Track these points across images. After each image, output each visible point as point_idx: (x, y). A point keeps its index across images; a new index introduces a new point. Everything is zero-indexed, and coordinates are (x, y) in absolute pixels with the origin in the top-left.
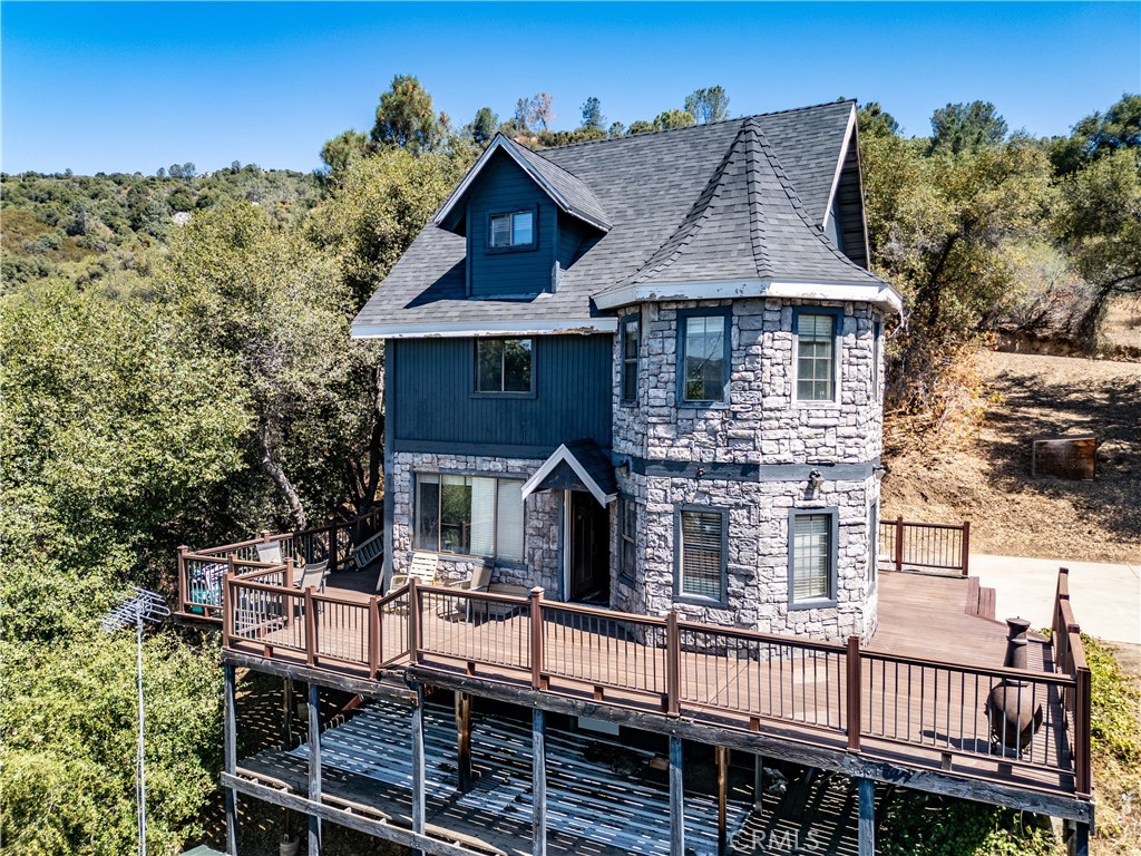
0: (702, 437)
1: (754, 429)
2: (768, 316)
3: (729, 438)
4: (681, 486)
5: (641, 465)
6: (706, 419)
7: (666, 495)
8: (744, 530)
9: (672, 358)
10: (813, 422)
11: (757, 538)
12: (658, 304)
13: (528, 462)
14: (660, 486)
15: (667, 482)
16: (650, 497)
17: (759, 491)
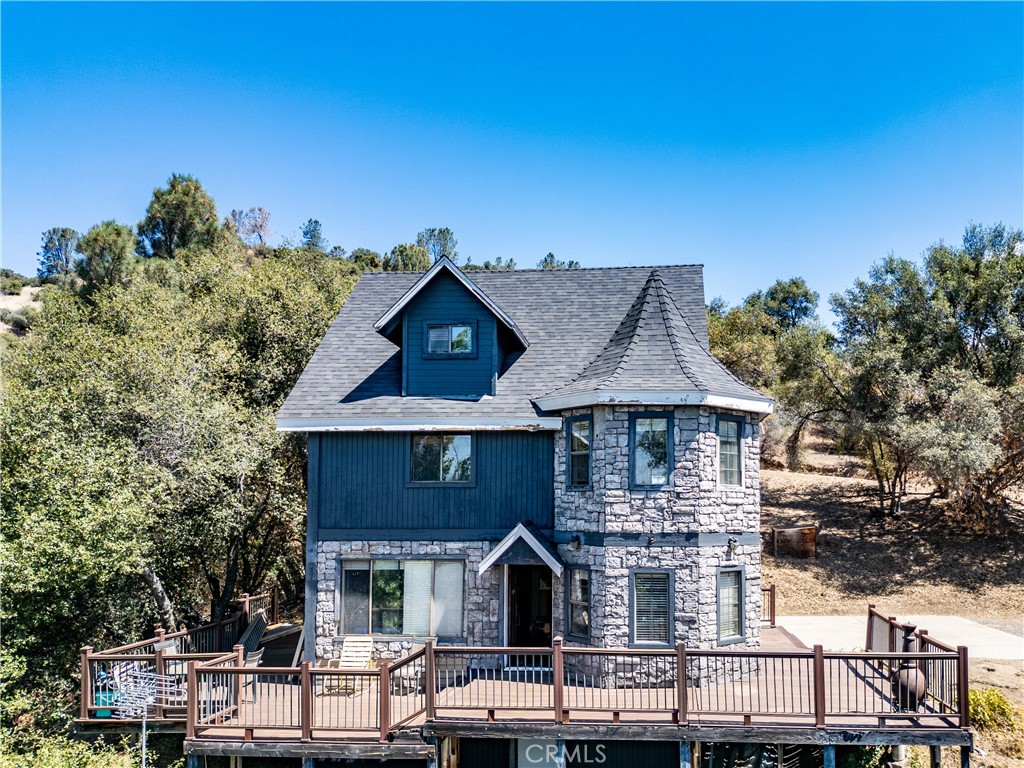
0: (652, 513)
1: (694, 506)
2: (702, 420)
3: (674, 514)
4: (636, 553)
5: (597, 539)
6: (655, 499)
7: (622, 562)
8: (687, 585)
9: (625, 451)
10: (730, 501)
11: (697, 591)
12: (613, 407)
13: (467, 544)
14: (616, 554)
15: (623, 551)
16: (608, 564)
17: (698, 554)
